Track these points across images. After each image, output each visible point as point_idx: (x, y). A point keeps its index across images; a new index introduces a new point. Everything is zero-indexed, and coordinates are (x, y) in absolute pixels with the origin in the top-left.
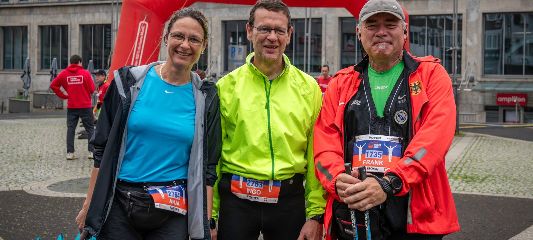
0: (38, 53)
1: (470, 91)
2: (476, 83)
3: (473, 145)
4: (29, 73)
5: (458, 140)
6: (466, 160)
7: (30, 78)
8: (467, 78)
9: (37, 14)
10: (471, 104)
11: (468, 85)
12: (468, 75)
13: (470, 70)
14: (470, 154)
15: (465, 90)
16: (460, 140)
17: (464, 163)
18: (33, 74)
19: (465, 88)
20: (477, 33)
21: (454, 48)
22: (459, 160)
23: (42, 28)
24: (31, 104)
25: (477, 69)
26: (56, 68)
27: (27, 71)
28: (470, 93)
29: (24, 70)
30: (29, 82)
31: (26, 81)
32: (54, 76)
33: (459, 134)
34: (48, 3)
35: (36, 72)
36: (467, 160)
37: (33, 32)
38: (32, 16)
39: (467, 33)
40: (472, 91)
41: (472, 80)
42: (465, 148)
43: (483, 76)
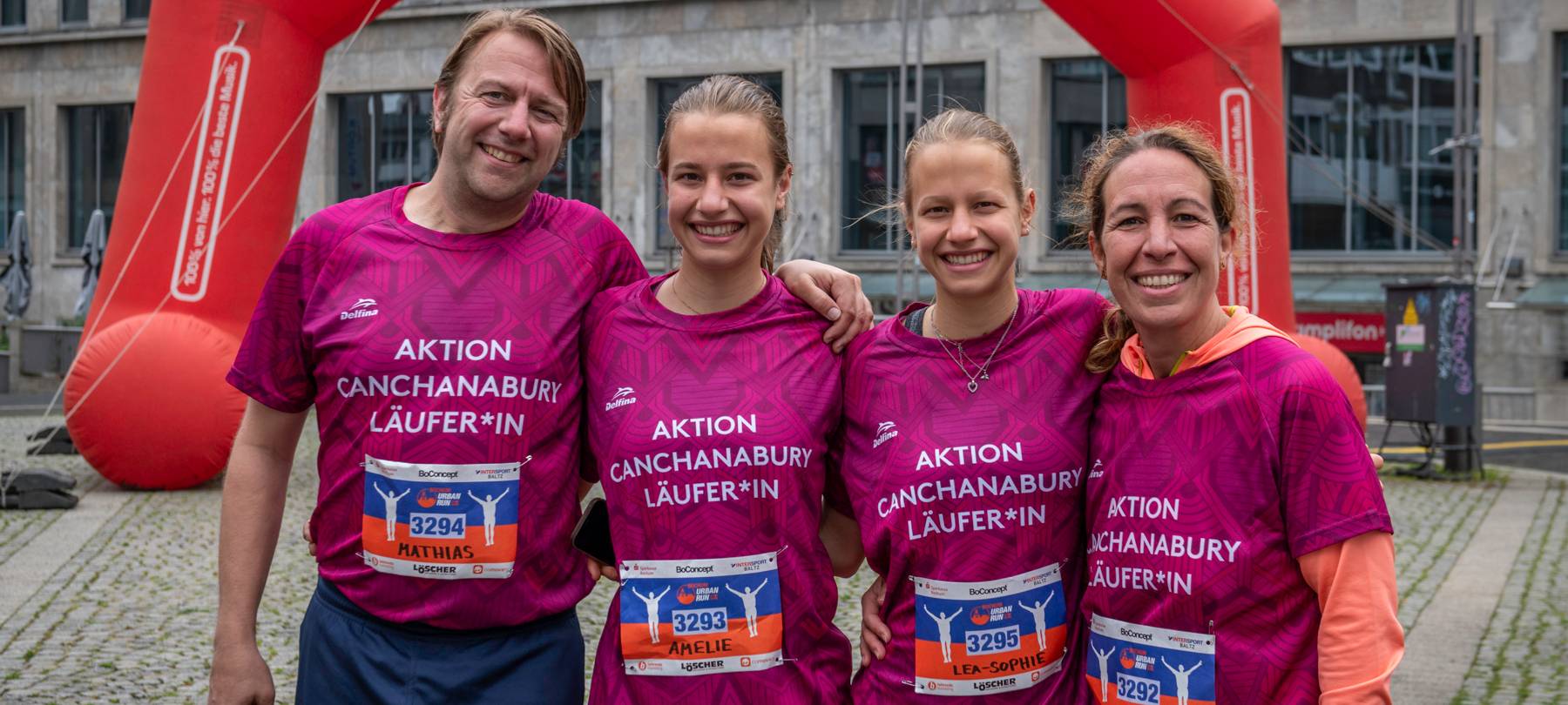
0: (59, 195)
1: (1509, 310)
2: (1530, 281)
3: (1549, 527)
4: (24, 261)
5: (1484, 504)
6: (1540, 615)
7: (28, 279)
8: (1498, 263)
9: (54, 69)
10: (1514, 356)
11: (1503, 290)
12: (1500, 253)
13: (1510, 234)
14: (1553, 583)
15: (1491, 305)
16: (1492, 504)
17: (1532, 636)
18: (42, 264)
19: (1491, 300)
20: (1535, 105)
21: (1462, 141)
22: (1507, 615)
23: (69, 112)
24: (14, 362)
25: (1533, 228)
26: (102, 245)
27: (17, 256)
28: (1511, 317)
29: (8, 253)
30: (23, 292)
31: (14, 287)
32: (93, 272)
33: (1483, 477)
34: (89, 30)
35: (53, 260)
36: (1545, 619)
37: (43, 128)
38: (39, 74)
39: (1496, 106)
40: (1517, 310)
41: (1516, 271)
42: (1519, 544)
43: (1555, 257)
